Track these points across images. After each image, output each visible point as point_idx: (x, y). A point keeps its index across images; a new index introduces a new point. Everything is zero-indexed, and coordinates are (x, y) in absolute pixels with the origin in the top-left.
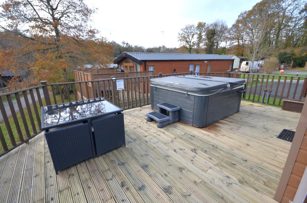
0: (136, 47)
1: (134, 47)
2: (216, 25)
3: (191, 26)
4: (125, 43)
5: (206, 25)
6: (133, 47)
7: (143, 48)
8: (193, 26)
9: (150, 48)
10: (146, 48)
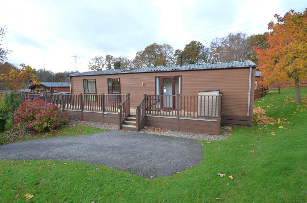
0: (41, 71)
1: (39, 71)
2: (120, 59)
3: (100, 57)
4: (24, 66)
5: (113, 58)
6: (37, 70)
7: (50, 72)
8: (102, 57)
9: (60, 73)
10: (55, 73)
